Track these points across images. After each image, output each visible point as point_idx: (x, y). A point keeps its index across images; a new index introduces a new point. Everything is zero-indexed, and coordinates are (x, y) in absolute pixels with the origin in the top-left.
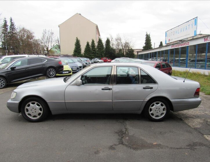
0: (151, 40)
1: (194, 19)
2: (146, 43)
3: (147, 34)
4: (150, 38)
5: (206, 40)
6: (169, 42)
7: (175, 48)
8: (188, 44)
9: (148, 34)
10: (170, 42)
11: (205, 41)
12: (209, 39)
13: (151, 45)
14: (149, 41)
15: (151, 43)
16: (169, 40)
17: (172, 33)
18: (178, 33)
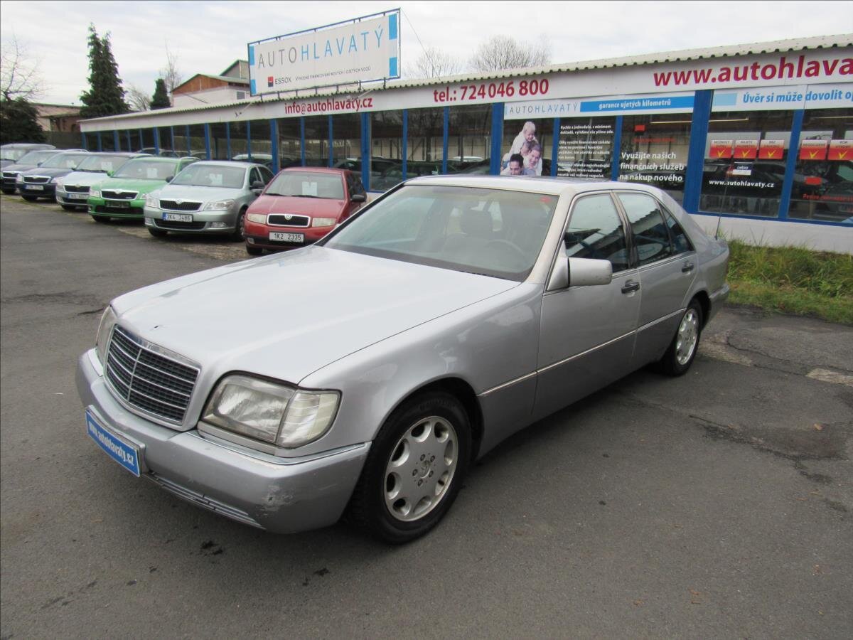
0: (119, 69)
1: (384, 13)
2: (93, 80)
3: (94, 37)
4: (112, 59)
5: (440, 97)
6: (271, 89)
7: (307, 114)
8: (367, 103)
9: (101, 37)
10: (276, 88)
11: (436, 100)
12: (451, 95)
13: (121, 88)
14: (110, 72)
15: (120, 81)
16: (271, 79)
17: (285, 54)
18: (311, 56)
